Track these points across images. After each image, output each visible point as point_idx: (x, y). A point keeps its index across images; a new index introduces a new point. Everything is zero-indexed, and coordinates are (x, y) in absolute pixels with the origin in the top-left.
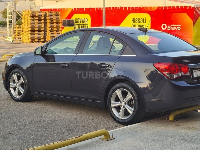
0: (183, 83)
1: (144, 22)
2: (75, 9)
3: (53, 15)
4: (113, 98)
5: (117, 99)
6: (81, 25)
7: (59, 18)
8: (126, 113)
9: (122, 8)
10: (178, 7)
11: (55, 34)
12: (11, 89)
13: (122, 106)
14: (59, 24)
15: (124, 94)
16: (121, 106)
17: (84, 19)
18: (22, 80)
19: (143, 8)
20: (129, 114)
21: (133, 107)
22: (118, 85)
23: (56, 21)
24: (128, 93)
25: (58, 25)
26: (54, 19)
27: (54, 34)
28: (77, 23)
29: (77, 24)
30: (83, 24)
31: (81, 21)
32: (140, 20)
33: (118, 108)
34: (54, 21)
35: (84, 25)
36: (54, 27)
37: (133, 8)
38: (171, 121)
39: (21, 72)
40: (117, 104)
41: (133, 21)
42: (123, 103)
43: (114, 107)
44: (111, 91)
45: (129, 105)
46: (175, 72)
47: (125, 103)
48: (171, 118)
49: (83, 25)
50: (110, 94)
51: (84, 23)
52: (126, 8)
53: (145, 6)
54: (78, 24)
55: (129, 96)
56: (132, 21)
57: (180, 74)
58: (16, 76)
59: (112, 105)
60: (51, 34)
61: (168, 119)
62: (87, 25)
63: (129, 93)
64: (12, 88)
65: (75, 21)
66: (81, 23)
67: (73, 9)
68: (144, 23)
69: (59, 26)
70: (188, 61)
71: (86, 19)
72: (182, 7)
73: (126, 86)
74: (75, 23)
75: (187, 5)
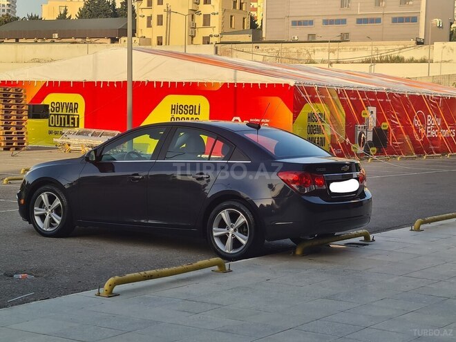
0: (318, 200)
1: (197, 112)
2: (50, 83)
3: (9, 95)
4: (216, 223)
5: (222, 225)
6: (63, 117)
7: (21, 102)
8: (236, 243)
9: (151, 83)
10: (263, 85)
11: (13, 134)
12: (36, 217)
13: (230, 235)
14: (22, 112)
15: (234, 217)
16: (228, 234)
17: (71, 103)
18: (57, 202)
19: (194, 84)
20: (241, 244)
21: (246, 235)
22: (225, 204)
23: (16, 106)
24: (239, 215)
25: (20, 115)
26: (11, 102)
27: (11, 133)
28: (55, 113)
29: (55, 115)
30: (68, 113)
31: (65, 108)
32: (188, 109)
33: (223, 238)
34: (12, 108)
35: (71, 117)
36: (12, 118)
37: (173, 83)
38: (299, 256)
39: (56, 190)
40: (222, 232)
41: (174, 109)
42: (232, 229)
43: (216, 236)
44: (213, 213)
45: (240, 232)
46: (306, 185)
47: (235, 230)
48: (298, 252)
49: (68, 115)
50: (211, 217)
51: (71, 113)
52: (158, 83)
53: (199, 81)
54: (58, 115)
55: (242, 219)
56: (172, 109)
57: (313, 188)
58: (46, 196)
59: (215, 234)
60: (6, 133)
61: (294, 253)
62: (76, 117)
63: (241, 214)
64: (37, 215)
65: (50, 108)
66: (64, 113)
67: (46, 83)
68: (195, 114)
69: (21, 117)
70: (324, 169)
71: (75, 104)
72: (271, 85)
73: (237, 205)
74: (50, 113)
75: (282, 81)
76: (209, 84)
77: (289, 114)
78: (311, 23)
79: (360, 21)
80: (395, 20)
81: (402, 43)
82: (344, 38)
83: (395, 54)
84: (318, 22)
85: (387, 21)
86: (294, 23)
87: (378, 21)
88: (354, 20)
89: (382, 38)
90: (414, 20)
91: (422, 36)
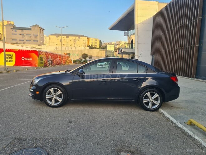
32: (9, 55)
68: (11, 56)
76: (15, 50)
77: (37, 57)
78: (16, 40)
79: (27, 40)
80: (34, 41)
81: (35, 45)
82: (24, 43)
83: (35, 47)
84: (18, 40)
85: (32, 41)
86: (13, 40)
87: (31, 41)
88: (26, 40)
89: (31, 44)
90: (38, 41)
91: (39, 44)
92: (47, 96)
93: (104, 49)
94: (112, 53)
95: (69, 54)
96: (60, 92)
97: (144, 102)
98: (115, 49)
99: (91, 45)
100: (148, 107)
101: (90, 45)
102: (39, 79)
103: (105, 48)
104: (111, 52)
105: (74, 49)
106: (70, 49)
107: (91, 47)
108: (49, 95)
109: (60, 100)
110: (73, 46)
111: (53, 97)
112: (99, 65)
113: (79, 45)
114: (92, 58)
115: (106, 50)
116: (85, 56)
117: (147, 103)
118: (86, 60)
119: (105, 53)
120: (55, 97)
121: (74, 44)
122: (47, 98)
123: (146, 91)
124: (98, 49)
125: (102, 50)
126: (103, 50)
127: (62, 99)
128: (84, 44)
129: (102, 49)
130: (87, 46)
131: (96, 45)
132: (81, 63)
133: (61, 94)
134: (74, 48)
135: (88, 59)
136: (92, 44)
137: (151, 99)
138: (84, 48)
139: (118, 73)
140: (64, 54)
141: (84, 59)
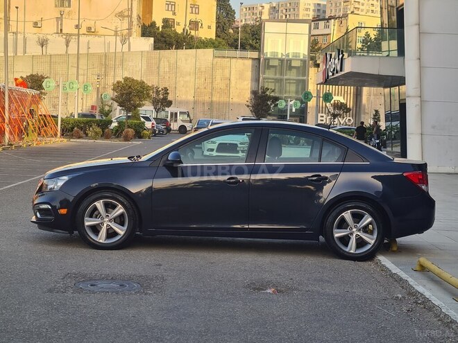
12: (87, 228)
16: (351, 234)
40: (345, 232)
43: (337, 238)
47: (359, 230)
63: (368, 214)
92: (88, 221)
93: (243, 48)
94: (292, 75)
95: (36, 82)
96: (120, 210)
97: (336, 235)
98: (314, 46)
99: (166, 21)
100: (347, 250)
101: (159, 24)
102: (66, 178)
103: (252, 39)
104: (290, 68)
105: (56, 46)
106: (34, 50)
107: (162, 35)
108: (91, 216)
109: (121, 231)
110: (49, 28)
111: (102, 224)
112: (215, 146)
113: (91, 24)
114: (169, 104)
115: (255, 55)
116: (130, 94)
117: (345, 240)
118: (136, 117)
119: (249, 74)
120: (107, 223)
121: (59, 19)
122: (87, 226)
123: (341, 208)
124: (209, 52)
125: (232, 53)
126: (238, 53)
127: (125, 228)
128: (121, 15)
129: (233, 46)
130: (137, 30)
131: (195, 25)
132: (105, 136)
133: (122, 215)
134: (62, 40)
135: (147, 109)
136: (169, 15)
137: (354, 230)
138: (123, 42)
139: (269, 161)
140: (12, 85)
141: (128, 110)
